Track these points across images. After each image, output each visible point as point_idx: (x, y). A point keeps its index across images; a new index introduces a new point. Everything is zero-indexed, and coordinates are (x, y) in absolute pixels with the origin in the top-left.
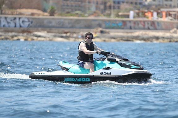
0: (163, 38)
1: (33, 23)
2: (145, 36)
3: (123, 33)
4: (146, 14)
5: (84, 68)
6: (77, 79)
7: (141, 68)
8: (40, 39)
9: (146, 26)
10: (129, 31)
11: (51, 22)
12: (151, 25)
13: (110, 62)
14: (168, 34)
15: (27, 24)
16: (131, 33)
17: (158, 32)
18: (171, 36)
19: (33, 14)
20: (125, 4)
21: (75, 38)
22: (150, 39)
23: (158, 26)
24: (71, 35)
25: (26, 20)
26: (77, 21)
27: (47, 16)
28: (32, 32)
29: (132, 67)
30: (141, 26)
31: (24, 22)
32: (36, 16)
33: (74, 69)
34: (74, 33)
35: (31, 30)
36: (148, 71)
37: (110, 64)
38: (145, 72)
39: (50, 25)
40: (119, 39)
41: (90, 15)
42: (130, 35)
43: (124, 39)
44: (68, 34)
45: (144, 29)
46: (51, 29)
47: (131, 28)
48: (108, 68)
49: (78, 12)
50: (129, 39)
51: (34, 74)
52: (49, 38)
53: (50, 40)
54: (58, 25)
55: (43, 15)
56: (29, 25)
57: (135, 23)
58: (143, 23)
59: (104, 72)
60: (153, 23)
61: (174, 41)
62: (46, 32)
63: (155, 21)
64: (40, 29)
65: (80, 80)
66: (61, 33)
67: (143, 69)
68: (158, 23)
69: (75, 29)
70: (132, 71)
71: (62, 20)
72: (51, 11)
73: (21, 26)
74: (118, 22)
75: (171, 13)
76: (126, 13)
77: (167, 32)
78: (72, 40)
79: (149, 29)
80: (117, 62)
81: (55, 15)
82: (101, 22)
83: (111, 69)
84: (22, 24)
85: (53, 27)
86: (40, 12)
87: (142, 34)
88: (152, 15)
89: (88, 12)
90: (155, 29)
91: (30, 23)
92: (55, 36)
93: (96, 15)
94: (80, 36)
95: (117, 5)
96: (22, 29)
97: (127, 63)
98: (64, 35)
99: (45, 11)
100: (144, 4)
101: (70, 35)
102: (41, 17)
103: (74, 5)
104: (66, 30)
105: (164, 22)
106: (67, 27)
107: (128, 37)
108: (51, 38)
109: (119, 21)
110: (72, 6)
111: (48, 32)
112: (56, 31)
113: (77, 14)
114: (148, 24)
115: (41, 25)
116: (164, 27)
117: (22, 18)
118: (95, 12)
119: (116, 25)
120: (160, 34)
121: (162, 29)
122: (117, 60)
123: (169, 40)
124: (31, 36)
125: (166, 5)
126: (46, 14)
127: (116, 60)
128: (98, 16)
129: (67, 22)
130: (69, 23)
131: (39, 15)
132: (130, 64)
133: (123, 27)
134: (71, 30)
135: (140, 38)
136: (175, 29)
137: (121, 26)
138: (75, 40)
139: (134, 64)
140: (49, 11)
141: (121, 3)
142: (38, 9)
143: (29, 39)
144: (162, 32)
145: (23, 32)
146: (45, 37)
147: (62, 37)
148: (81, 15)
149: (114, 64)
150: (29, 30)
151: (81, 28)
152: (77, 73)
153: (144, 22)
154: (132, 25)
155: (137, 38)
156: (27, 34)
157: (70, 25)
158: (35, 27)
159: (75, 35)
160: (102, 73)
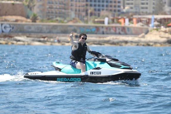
0: (132, 42)
1: (14, 29)
2: (116, 41)
3: (96, 37)
4: (120, 20)
5: (76, 68)
6: (68, 79)
7: (130, 68)
8: (19, 43)
9: (118, 31)
10: (102, 35)
11: (30, 28)
12: (122, 31)
13: (100, 62)
14: (136, 39)
15: (8, 29)
16: (103, 37)
17: (128, 37)
18: (139, 40)
19: (17, 21)
20: (105, 11)
21: (52, 42)
22: (120, 44)
23: (129, 31)
24: (49, 40)
25: (8, 26)
26: (55, 27)
27: (29, 22)
28: (13, 37)
29: (121, 66)
30: (112, 31)
31: (6, 28)
32: (19, 23)
33: (67, 69)
34: (52, 37)
35: (12, 35)
36: (137, 71)
37: (101, 64)
38: (134, 72)
39: (30, 30)
40: (91, 43)
41: (68, 21)
42: (102, 39)
43: (96, 43)
44: (46, 39)
45: (115, 34)
46: (30, 34)
47: (103, 33)
48: (98, 68)
49: (58, 18)
50: (101, 43)
51: (28, 74)
52: (27, 42)
53: (29, 44)
54: (36, 31)
55: (26, 22)
56: (10, 30)
57: (107, 28)
58: (114, 29)
59: (95, 72)
60: (123, 29)
61: (141, 45)
62: (25, 37)
63: (126, 27)
64: (20, 34)
65: (71, 80)
66: (40, 38)
67: (133, 68)
68: (128, 28)
69: (52, 34)
70: (121, 71)
71: (41, 26)
72: (33, 18)
73: (3, 32)
74: (91, 28)
75: (142, 19)
76: (102, 20)
77: (136, 37)
78: (48, 44)
79: (120, 34)
80: (107, 62)
81: (37, 21)
82: (76, 28)
83: (101, 69)
84: (4, 30)
85: (33, 32)
86: (23, 19)
87: (113, 39)
88: (124, 22)
89: (68, 19)
90: (126, 34)
91: (11, 28)
92: (33, 41)
93: (75, 21)
94: (56, 41)
95: (97, 12)
96: (4, 34)
97: (117, 63)
98: (42, 39)
99: (28, 17)
100: (122, 11)
101: (47, 39)
102: (24, 23)
103: (58, 12)
104: (44, 35)
105: (134, 28)
106: (45, 33)
107: (99, 41)
108: (29, 43)
109: (93, 26)
110: (56, 13)
111: (28, 37)
112: (35, 36)
113: (57, 20)
114: (119, 29)
115: (22, 31)
116: (133, 32)
117: (4, 24)
118: (74, 19)
119: (89, 30)
120: (129, 38)
121: (132, 34)
122: (108, 60)
123: (136, 44)
124: (11, 40)
125: (143, 12)
126: (29, 20)
127: (106, 60)
128: (77, 22)
129: (45, 27)
130: (47, 29)
131: (22, 21)
132: (120, 64)
133: (96, 32)
134: (49, 35)
135: (111, 42)
136: (143, 34)
137: (95, 31)
138: (51, 45)
139: (124, 64)
140: (31, 17)
141: (101, 11)
142: (22, 15)
143: (10, 43)
144: (132, 37)
145: (5, 36)
146: (23, 42)
147: (40, 41)
148: (60, 21)
149: (104, 64)
150: (10, 35)
151: (57, 33)
152: (69, 73)
153: (116, 27)
154: (105, 30)
155: (108, 42)
156: (8, 39)
157: (48, 31)
158: (16, 32)
159: (52, 40)
160: (92, 73)
